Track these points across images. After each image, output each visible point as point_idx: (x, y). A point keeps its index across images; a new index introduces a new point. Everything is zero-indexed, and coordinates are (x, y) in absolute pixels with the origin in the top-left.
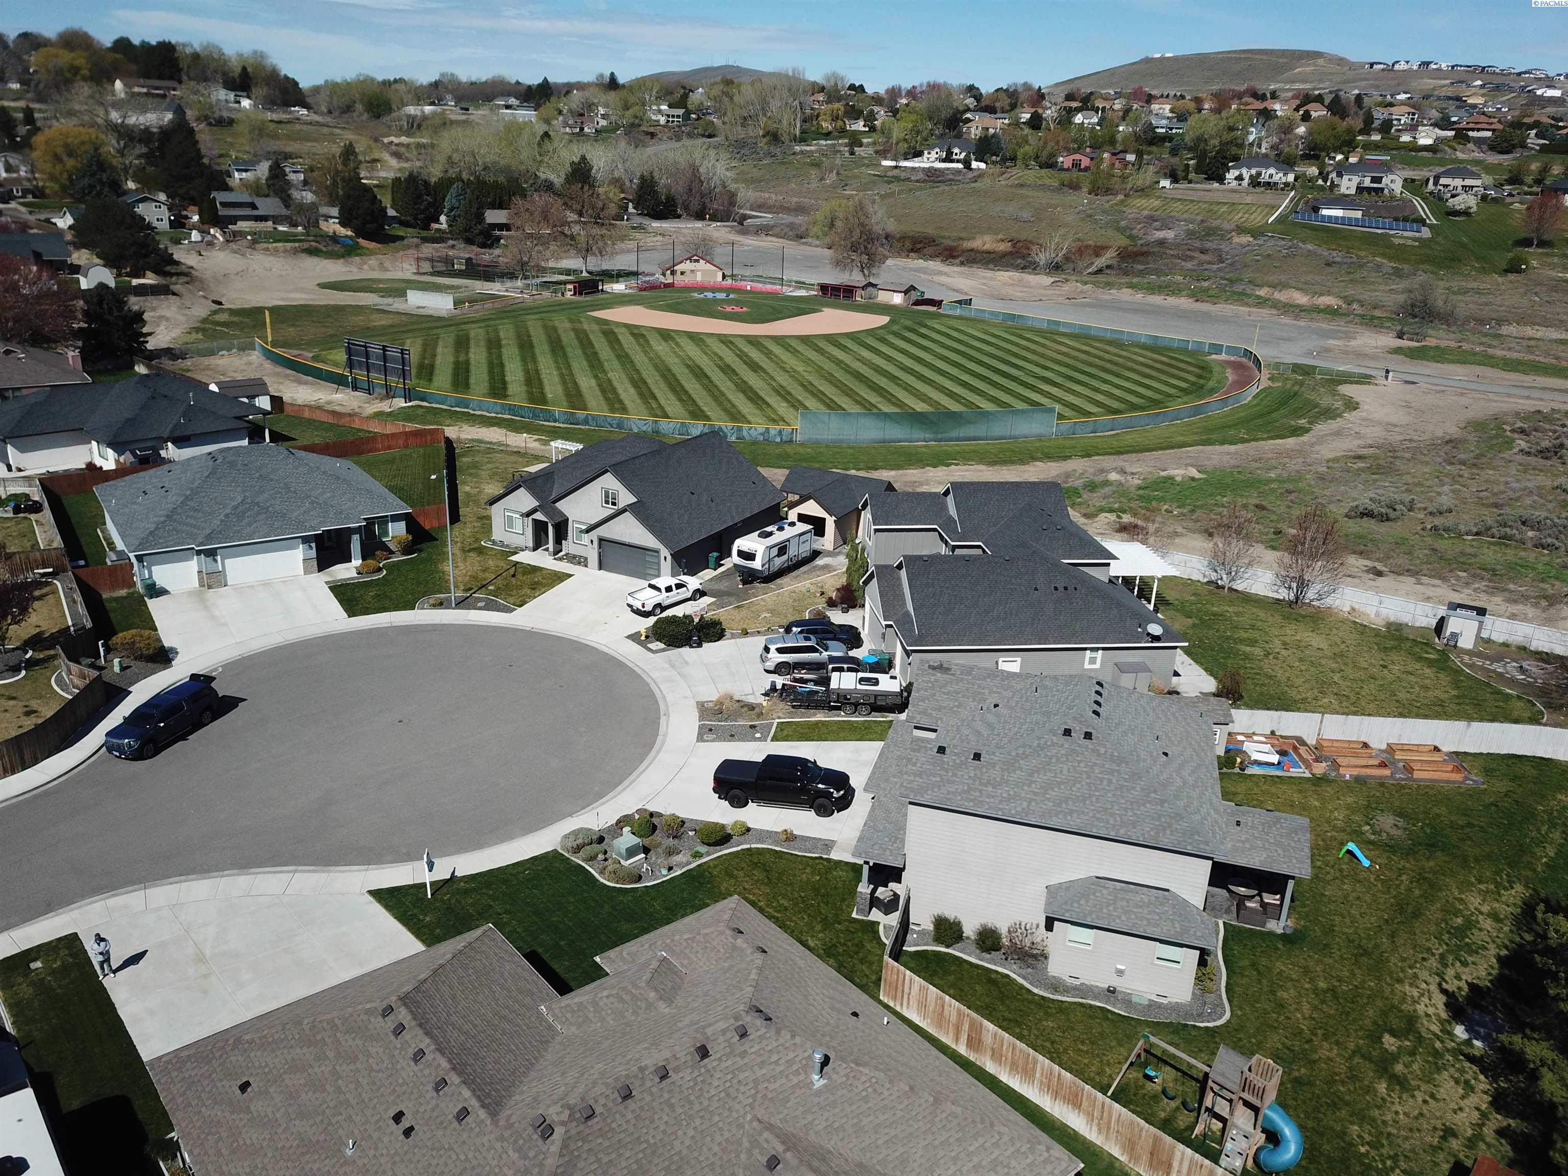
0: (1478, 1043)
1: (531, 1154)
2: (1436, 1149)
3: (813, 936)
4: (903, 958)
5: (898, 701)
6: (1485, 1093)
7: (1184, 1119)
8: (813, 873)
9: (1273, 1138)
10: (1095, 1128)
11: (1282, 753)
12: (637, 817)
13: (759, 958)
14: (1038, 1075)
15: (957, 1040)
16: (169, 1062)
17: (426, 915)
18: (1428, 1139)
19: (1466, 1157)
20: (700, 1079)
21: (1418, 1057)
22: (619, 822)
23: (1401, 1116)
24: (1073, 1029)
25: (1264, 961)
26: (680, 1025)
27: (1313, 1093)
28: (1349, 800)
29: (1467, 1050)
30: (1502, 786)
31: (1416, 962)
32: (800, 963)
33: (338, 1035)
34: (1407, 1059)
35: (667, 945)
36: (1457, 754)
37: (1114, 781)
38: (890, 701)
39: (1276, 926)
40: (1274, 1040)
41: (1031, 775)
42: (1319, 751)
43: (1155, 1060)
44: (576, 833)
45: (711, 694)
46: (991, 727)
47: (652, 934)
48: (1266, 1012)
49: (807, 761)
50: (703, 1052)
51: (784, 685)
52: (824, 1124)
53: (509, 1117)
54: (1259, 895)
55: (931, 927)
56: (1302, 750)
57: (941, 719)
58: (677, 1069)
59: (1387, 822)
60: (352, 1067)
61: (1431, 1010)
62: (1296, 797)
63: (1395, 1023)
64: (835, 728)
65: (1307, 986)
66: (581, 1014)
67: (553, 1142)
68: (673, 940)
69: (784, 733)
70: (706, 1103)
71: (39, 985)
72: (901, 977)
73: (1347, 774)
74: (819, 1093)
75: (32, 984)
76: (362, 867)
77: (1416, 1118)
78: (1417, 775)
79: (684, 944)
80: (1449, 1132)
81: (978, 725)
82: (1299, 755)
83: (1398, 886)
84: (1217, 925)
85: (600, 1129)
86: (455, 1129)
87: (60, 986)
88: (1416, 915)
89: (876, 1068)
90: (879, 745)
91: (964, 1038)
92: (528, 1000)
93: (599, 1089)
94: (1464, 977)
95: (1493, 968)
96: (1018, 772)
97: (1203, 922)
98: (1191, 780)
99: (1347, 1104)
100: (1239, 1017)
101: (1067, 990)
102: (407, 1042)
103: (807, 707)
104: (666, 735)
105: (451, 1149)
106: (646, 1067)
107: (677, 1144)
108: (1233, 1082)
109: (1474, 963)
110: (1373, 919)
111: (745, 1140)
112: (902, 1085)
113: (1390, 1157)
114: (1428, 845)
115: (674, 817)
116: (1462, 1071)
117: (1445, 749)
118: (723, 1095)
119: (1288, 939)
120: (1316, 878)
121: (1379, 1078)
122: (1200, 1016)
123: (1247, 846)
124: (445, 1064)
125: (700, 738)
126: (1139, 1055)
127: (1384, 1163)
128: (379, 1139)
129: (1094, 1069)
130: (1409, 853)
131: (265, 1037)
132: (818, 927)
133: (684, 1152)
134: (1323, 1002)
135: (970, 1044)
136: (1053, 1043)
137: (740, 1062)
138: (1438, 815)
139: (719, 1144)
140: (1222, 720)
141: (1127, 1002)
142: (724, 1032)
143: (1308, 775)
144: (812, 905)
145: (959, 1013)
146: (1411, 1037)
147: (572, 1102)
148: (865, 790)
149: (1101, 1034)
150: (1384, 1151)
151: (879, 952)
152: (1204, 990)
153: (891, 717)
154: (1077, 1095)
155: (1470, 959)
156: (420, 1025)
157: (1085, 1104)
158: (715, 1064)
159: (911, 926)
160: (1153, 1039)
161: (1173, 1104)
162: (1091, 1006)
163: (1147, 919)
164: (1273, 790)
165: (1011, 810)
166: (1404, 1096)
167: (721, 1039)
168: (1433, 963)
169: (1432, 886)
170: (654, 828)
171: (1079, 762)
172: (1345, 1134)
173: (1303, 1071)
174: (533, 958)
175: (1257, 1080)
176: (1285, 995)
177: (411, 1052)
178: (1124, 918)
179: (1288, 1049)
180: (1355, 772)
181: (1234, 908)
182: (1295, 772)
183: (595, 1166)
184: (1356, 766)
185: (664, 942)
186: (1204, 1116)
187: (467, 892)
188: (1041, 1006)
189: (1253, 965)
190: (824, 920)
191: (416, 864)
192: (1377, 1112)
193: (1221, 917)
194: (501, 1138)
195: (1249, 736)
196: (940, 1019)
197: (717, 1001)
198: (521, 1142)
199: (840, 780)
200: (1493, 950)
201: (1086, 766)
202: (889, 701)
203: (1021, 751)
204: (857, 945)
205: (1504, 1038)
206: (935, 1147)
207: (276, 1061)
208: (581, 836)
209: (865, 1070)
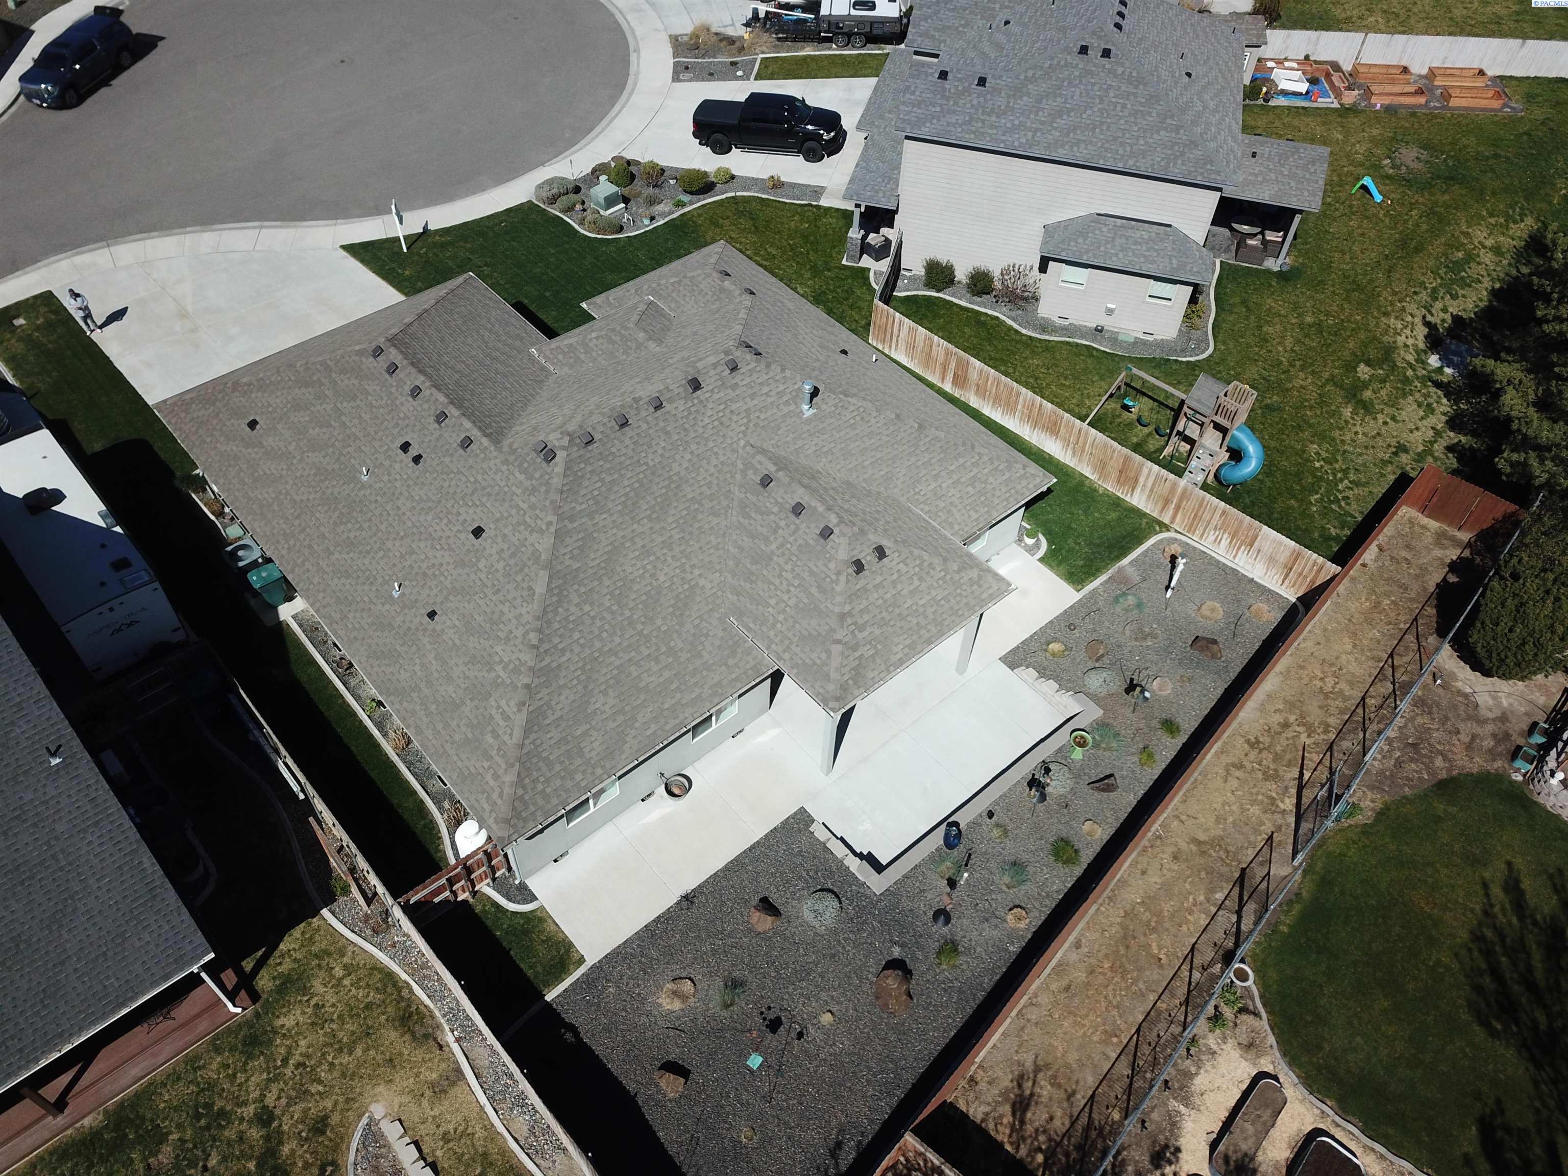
0: (1448, 371)
1: (537, 475)
2: (1384, 463)
3: (802, 284)
4: (893, 303)
5: (897, 29)
6: (1444, 414)
7: (1154, 443)
8: (802, 221)
9: (1236, 455)
10: (1070, 452)
11: (1313, 81)
12: (613, 164)
13: (747, 300)
14: (1019, 407)
15: (943, 379)
16: (175, 404)
17: (405, 269)
18: (1381, 455)
19: (1413, 469)
20: (693, 409)
21: (1388, 385)
22: (594, 171)
23: (1360, 436)
24: (1057, 366)
25: (1255, 298)
26: (671, 361)
27: (1281, 418)
28: (1375, 132)
29: (1435, 377)
30: (1539, 114)
31: (1407, 296)
32: (790, 305)
33: (334, 375)
34: (1376, 386)
35: (654, 289)
36: (1501, 78)
37: (1129, 106)
38: (888, 29)
39: (1272, 264)
40: (1253, 371)
41: (1039, 101)
42: (1354, 79)
43: (1134, 392)
44: (550, 182)
45: (685, 27)
46: (999, 47)
47: (638, 280)
48: (1249, 346)
49: (794, 99)
50: (696, 385)
51: (767, 12)
52: (813, 448)
53: (511, 445)
54: (1262, 233)
55: (922, 272)
56: (1336, 78)
57: (944, 41)
58: (671, 400)
59: (1410, 156)
60: (353, 404)
61: (1410, 342)
62: (1319, 130)
63: (1372, 353)
64: (825, 63)
65: (1293, 321)
66: (572, 355)
67: (556, 465)
68: (659, 284)
69: (769, 71)
70: (701, 430)
71: (27, 339)
72: (891, 319)
73: (1378, 103)
74: (809, 420)
75: (20, 340)
76: (330, 222)
77: (1374, 437)
78: (1453, 103)
79: (671, 288)
80: (1401, 448)
81: (986, 47)
82: (1331, 84)
83: (1406, 221)
84: (1214, 264)
85: (600, 454)
86: (461, 456)
87: (49, 342)
88: (1418, 250)
89: (864, 399)
90: (873, 81)
91: (950, 376)
92: (518, 343)
93: (595, 418)
94: (1451, 310)
95: (1481, 300)
96: (1025, 98)
97: (1201, 257)
98: (1212, 105)
99: (1311, 426)
100: (1222, 353)
101: (1055, 330)
102: (401, 380)
103: (794, 40)
104: (637, 74)
105: (459, 472)
106: (641, 398)
107: (675, 466)
108: (1207, 407)
109: (1464, 296)
110: (1373, 255)
111: (739, 462)
112: (888, 413)
113: (1342, 470)
114: (1447, 178)
115: (653, 165)
116: (1428, 395)
117: (1490, 73)
118: (716, 423)
119: (1282, 276)
120: (1323, 214)
121: (1347, 403)
122: (1183, 352)
123: (1260, 179)
124: (442, 398)
125: (676, 78)
126: (1119, 388)
127: (1334, 475)
128: (391, 466)
129: (1074, 401)
130: (1425, 186)
131: (262, 379)
132: (808, 275)
133: (682, 473)
134: (1307, 336)
135: (956, 381)
136: (1036, 379)
137: (733, 394)
138: (1465, 146)
139: (715, 466)
140: (1254, 41)
141: (1114, 339)
142: (715, 366)
143: (1336, 105)
144: (801, 253)
145: (948, 353)
146: (1385, 367)
147: (570, 428)
148: (858, 128)
149: (1085, 370)
150: (1337, 466)
151: (869, 298)
152: (1192, 327)
153: (888, 49)
154: (1055, 424)
155: (1461, 292)
156: (413, 364)
157: (1063, 430)
158: (708, 395)
159: (902, 272)
160: (1135, 371)
161: (1146, 430)
162: (1077, 345)
163: (1144, 256)
164: (1296, 123)
165: (1015, 142)
166: (1367, 419)
167: (712, 372)
168: (1424, 296)
169: (1440, 221)
170: (632, 177)
171: (1094, 84)
172: (1304, 452)
173: (1275, 398)
174: (519, 307)
175: (1231, 404)
176: (1271, 330)
177: (407, 389)
178: (1121, 256)
179: (1264, 379)
180: (1387, 101)
181: (1234, 248)
182: (1324, 102)
183: (599, 484)
184: (1390, 94)
185: (650, 286)
186: (1174, 439)
187: (443, 246)
188: (1027, 345)
189: (1244, 302)
190: (814, 268)
191: (386, 218)
192: (1338, 432)
193: (1219, 256)
194: (506, 462)
195: (1280, 62)
196: (928, 360)
197: (706, 339)
198: (526, 465)
199: (831, 120)
200: (1487, 283)
201: (1100, 89)
202: (886, 30)
203: (1030, 74)
204: (847, 291)
205: (1478, 361)
206: (917, 467)
207: (278, 401)
208: (555, 185)
209: (853, 400)
